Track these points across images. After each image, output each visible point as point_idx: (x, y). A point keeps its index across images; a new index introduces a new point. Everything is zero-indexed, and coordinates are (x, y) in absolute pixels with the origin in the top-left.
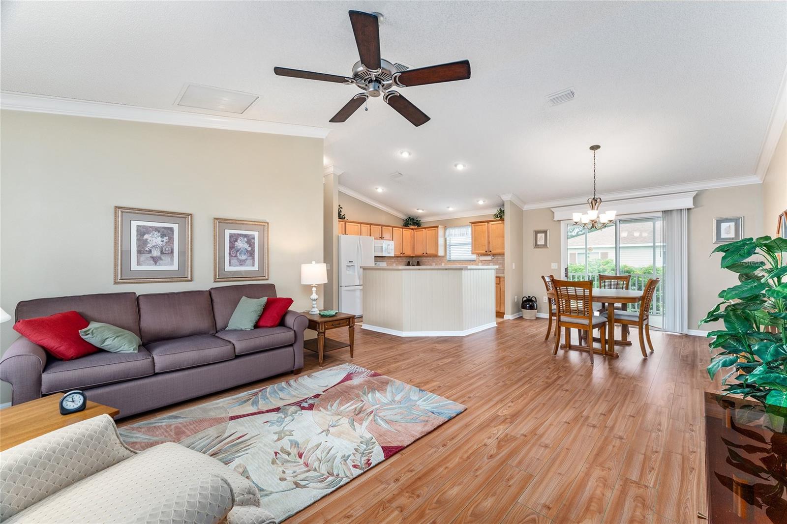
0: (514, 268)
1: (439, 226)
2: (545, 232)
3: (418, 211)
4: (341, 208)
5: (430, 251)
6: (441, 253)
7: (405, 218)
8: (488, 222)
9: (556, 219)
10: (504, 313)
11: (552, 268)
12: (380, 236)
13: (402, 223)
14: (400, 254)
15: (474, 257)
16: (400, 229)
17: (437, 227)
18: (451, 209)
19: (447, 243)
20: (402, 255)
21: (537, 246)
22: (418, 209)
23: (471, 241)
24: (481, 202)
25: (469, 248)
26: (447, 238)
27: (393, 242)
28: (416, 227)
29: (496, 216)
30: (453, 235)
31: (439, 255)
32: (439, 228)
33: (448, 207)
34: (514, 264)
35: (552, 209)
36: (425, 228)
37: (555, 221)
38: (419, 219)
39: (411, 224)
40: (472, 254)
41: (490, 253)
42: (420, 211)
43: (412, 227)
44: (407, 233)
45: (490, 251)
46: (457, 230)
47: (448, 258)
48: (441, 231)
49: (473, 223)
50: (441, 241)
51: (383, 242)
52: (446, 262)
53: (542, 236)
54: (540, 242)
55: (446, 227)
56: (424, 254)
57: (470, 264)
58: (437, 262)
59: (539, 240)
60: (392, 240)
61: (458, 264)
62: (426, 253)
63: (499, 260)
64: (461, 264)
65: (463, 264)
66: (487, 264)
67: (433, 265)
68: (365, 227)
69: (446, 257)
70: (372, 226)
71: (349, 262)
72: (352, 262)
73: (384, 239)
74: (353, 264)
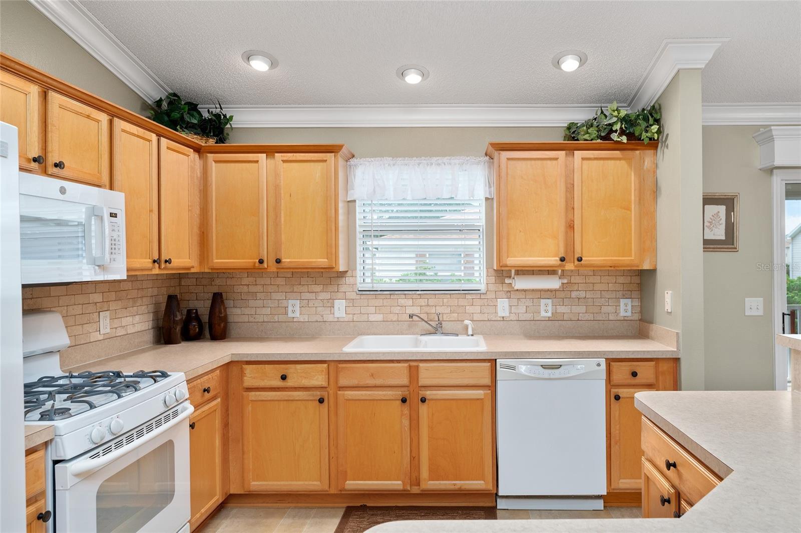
1: (344, 147)
2: (727, 202)
8: (569, 149)
12: (37, 151)
14: (149, 262)
16: (147, 133)
17: (335, 150)
20: (156, 270)
26: (357, 203)
28: (211, 141)
36: (268, 151)
41: (569, 266)
43: (193, 138)
44: (181, 162)
45: (580, 259)
49: (501, 147)
51: (63, 191)
52: (353, 295)
53: (719, 212)
54: (712, 230)
55: (353, 156)
56: (265, 265)
57: (462, 302)
58: (312, 296)
59: (709, 224)
60: (107, 183)
61: (410, 302)
62: (278, 261)
63: (576, 287)
64: (423, 302)
65: (431, 302)
66: (529, 303)
67: (290, 309)
69: (354, 277)
73: (62, 172)
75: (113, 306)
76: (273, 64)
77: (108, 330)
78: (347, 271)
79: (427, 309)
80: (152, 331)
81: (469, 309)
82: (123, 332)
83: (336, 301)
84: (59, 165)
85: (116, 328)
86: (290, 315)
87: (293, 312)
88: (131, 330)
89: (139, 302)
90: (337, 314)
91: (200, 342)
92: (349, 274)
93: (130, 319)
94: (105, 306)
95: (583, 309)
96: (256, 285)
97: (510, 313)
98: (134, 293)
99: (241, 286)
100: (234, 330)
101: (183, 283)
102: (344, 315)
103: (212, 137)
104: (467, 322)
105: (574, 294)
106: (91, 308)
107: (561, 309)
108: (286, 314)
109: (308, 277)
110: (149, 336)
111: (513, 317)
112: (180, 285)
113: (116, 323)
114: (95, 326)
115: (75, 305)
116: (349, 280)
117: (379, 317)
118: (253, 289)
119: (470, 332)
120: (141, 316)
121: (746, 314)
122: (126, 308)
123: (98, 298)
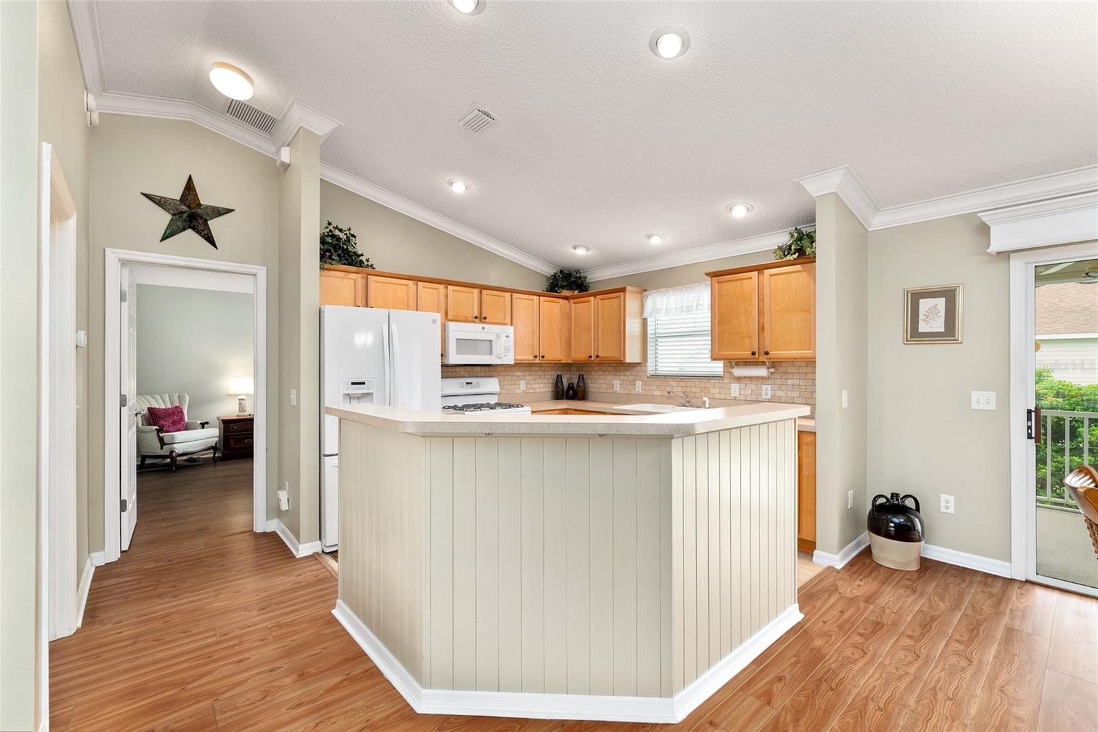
0: (845, 405)
1: (628, 288)
2: (949, 295)
3: (578, 254)
4: (353, 236)
5: (607, 352)
6: (632, 356)
7: (550, 271)
8: (759, 269)
9: (997, 244)
10: (815, 543)
11: (974, 406)
12: (476, 314)
13: (541, 286)
14: (531, 357)
15: (718, 367)
16: (531, 297)
17: (623, 290)
18: (656, 241)
19: (649, 332)
20: (537, 361)
21: (915, 334)
22: (575, 248)
23: (709, 324)
24: (739, 212)
25: (705, 343)
26: (649, 320)
27: (512, 327)
28: (576, 292)
29: (785, 250)
30: (664, 311)
31: (627, 361)
32: (628, 294)
33: (649, 237)
34: (844, 393)
35: (985, 218)
36: (595, 295)
37: (990, 255)
38: (582, 275)
39: (563, 287)
40: (714, 359)
41: (763, 358)
42: (581, 252)
43: (565, 293)
44: (554, 307)
45: (767, 353)
46: (673, 297)
47: (650, 368)
48: (631, 302)
49: (713, 275)
50: (632, 327)
51: (483, 328)
52: (645, 378)
53: (936, 305)
54: (928, 323)
55: (646, 290)
56: (593, 359)
57: (708, 385)
58: (625, 378)
59: (925, 317)
60: (510, 324)
61: (676, 384)
62: (597, 356)
63: (791, 376)
64: (683, 384)
65: (689, 384)
66: (753, 387)
67: (615, 385)
68: (431, 290)
69: (646, 366)
70: (449, 286)
71: (353, 384)
72: (364, 383)
73: (486, 321)
74: (368, 389)
75: (528, 378)
76: (588, 249)
77: (524, 389)
78: (642, 362)
79: (685, 389)
80: (550, 393)
81: (712, 390)
82: (534, 391)
83: (637, 382)
84: (485, 318)
85: (529, 389)
86: (615, 389)
87: (616, 387)
88: (538, 390)
89: (545, 377)
90: (637, 390)
92: (642, 364)
93: (537, 385)
94: (523, 378)
95: (797, 394)
96: (601, 371)
97: (740, 394)
98: (540, 373)
99: (594, 372)
100: (591, 396)
101: (572, 369)
102: (641, 391)
103: (575, 290)
104: (704, 398)
105: (789, 382)
106: (516, 378)
107: (779, 393)
108: (613, 388)
110: (549, 395)
111: (742, 398)
113: (529, 386)
114: (518, 386)
115: (508, 376)
116: (642, 368)
117: (658, 393)
118: (599, 373)
119: (707, 406)
120: (546, 385)
121: (972, 408)
122: (536, 379)
123: (519, 373)
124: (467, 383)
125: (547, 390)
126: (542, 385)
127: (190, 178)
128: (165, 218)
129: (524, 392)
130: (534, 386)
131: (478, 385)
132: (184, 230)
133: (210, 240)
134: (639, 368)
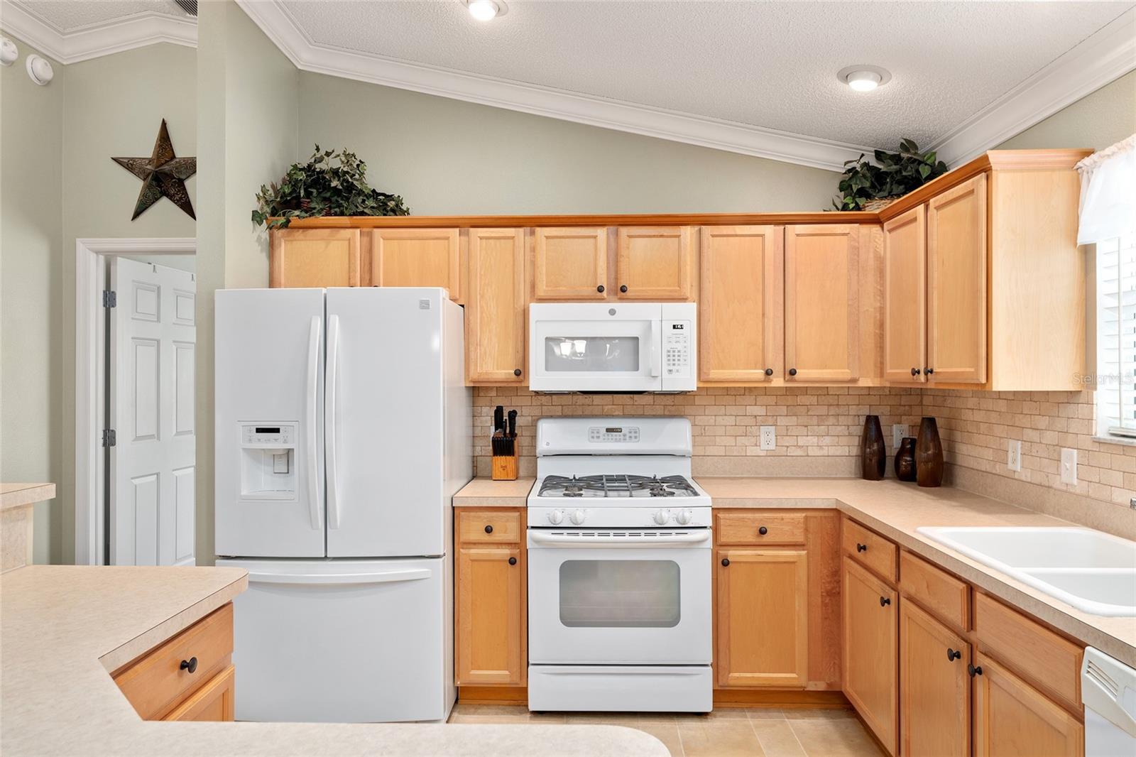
1: (998, 155)
12: (602, 282)
14: (760, 373)
17: (984, 171)
19: (1102, 288)
20: (778, 382)
22: (846, 77)
26: (1101, 247)
27: (695, 306)
28: (895, 199)
31: (997, 388)
32: (1001, 180)
36: (925, 197)
38: (923, 151)
39: (868, 192)
42: (863, 86)
43: (875, 206)
47: (1105, 410)
51: (612, 312)
52: (1090, 444)
56: (923, 378)
58: (1036, 436)
60: (694, 297)
62: (928, 372)
67: (1011, 455)
68: (498, 241)
69: (1090, 403)
70: (538, 229)
71: (259, 430)
72: (277, 430)
73: (628, 294)
74: (285, 442)
75: (782, 421)
77: (772, 447)
78: (1081, 391)
80: (853, 460)
82: (799, 452)
83: (1064, 450)
84: (623, 289)
85: (787, 447)
86: (1010, 466)
87: (1014, 461)
88: (815, 452)
89: (832, 420)
90: (1065, 478)
91: (908, 486)
92: (1082, 398)
93: (813, 440)
94: (770, 420)
96: (980, 410)
98: (823, 410)
99: (967, 410)
101: (924, 403)
102: (1075, 482)
108: (1007, 463)
109: (1031, 401)
110: (851, 465)
112: (921, 404)
113: (788, 441)
114: (753, 440)
115: (726, 415)
116: (1082, 410)
117: (1129, 498)
118: (979, 416)
120: (836, 439)
122: (806, 426)
123: (759, 410)
124: (608, 430)
125: (845, 451)
126: (827, 440)
127: (164, 120)
128: (136, 186)
129: (771, 455)
130: (802, 441)
131: (635, 435)
132: (157, 199)
133: (188, 208)
134: (1071, 410)
